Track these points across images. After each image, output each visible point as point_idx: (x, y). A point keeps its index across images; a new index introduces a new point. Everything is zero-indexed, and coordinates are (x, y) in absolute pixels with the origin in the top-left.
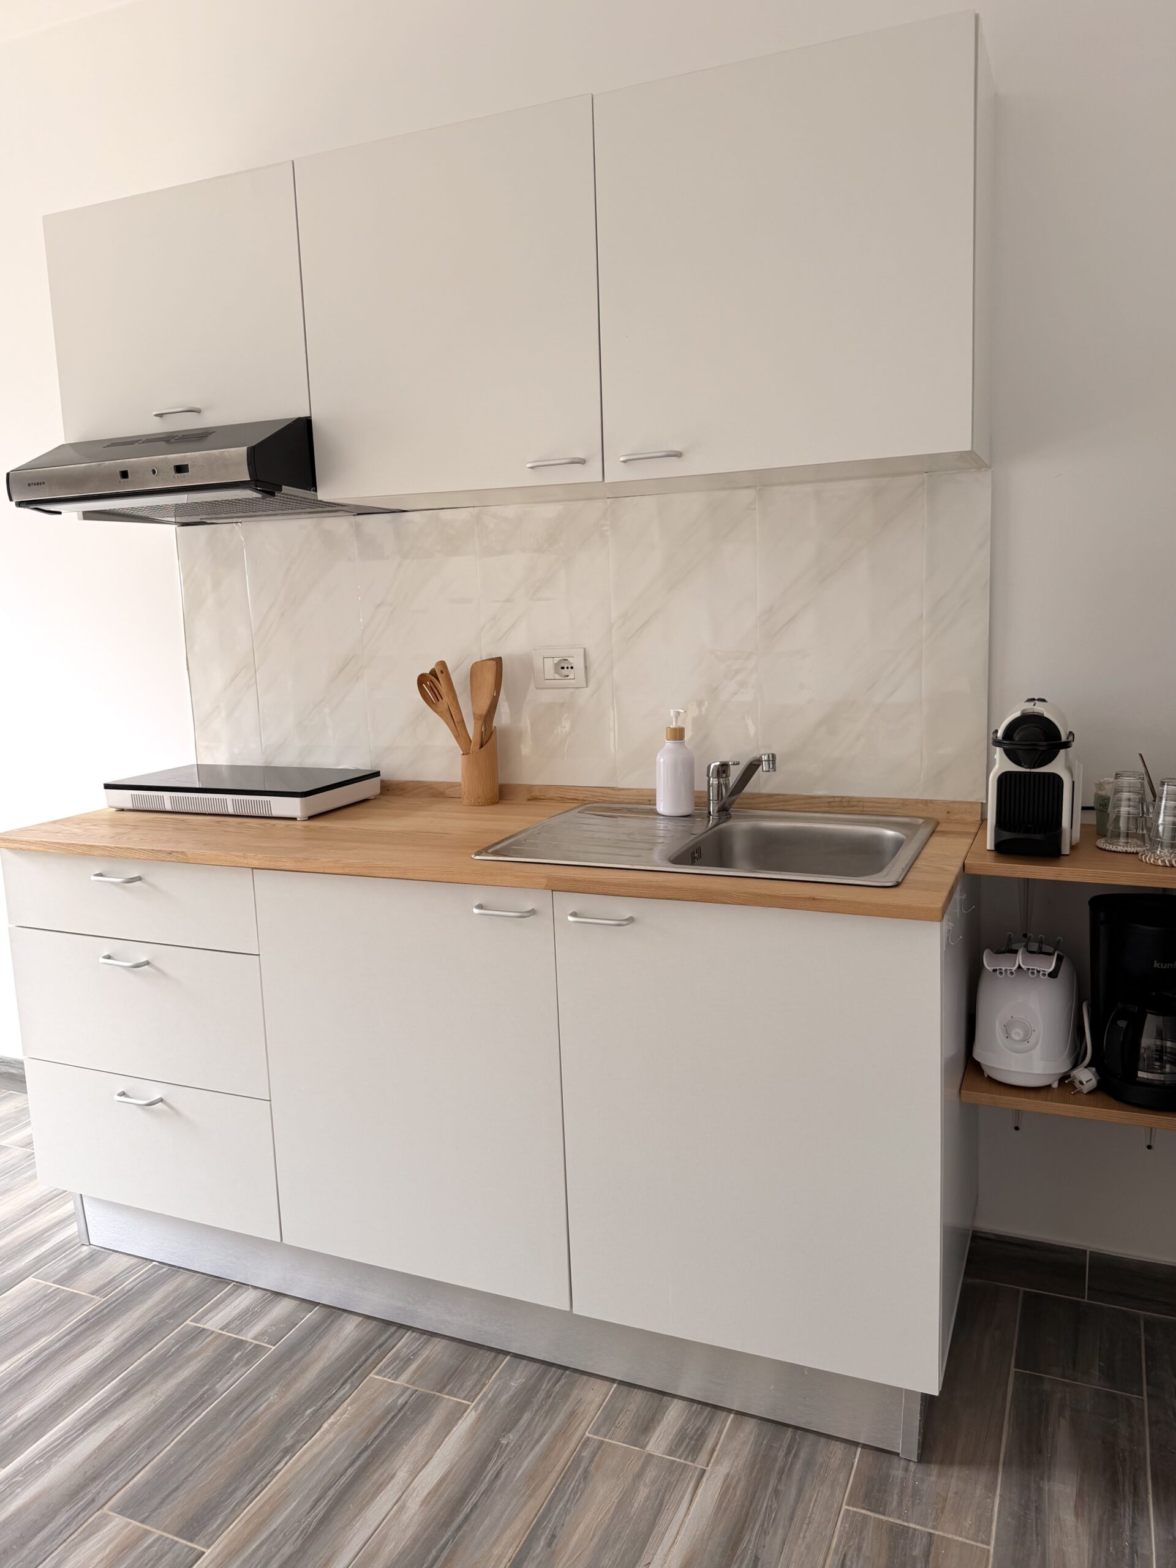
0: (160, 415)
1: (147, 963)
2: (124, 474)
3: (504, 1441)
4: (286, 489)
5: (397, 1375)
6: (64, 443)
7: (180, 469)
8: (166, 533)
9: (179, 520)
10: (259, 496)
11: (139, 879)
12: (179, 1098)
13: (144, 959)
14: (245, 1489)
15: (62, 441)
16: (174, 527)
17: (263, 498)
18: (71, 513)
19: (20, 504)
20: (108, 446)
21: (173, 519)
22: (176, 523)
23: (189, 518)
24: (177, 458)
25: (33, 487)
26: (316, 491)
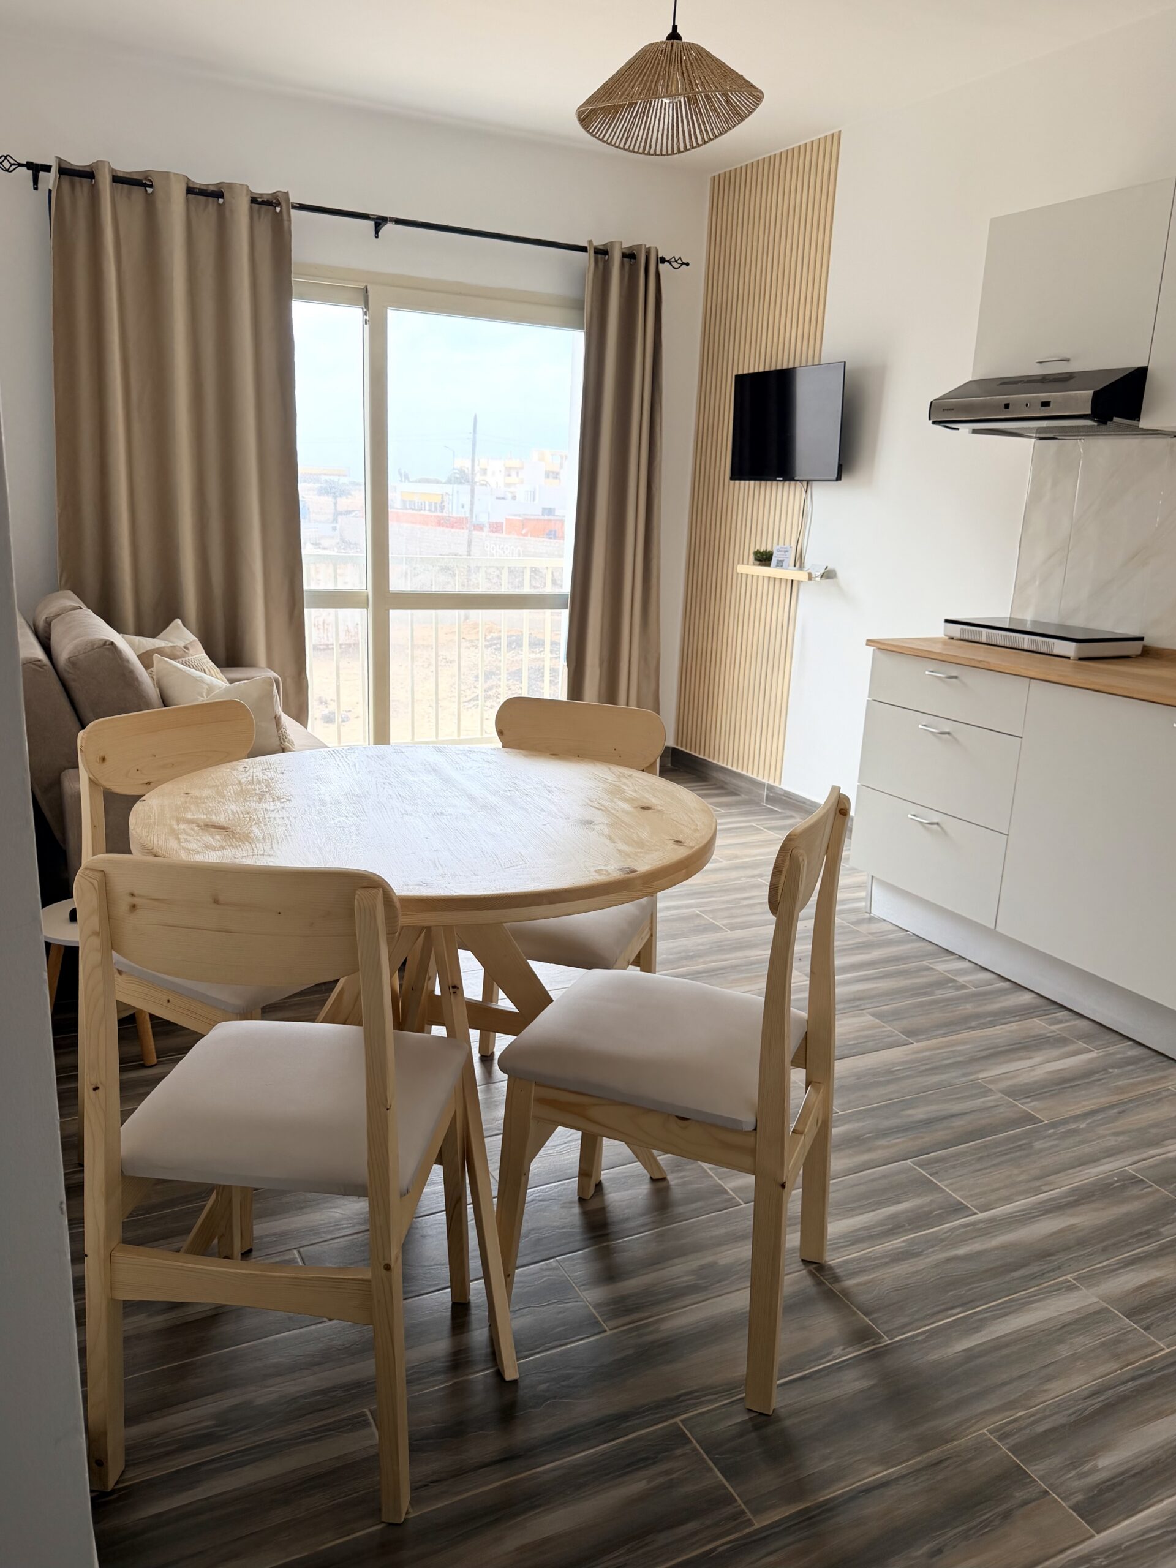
0: (1041, 362)
1: (949, 733)
2: (1007, 406)
3: (1111, 1070)
4: (1115, 419)
5: (1051, 1024)
6: (971, 379)
7: (1046, 404)
8: (1028, 444)
9: (1038, 435)
10: (1096, 424)
11: (956, 677)
12: (949, 824)
13: (947, 730)
14: (942, 1032)
15: (970, 379)
16: (1033, 440)
17: (1098, 425)
18: (965, 429)
19: (934, 423)
20: (1000, 384)
21: (1034, 435)
22: (1035, 437)
23: (1044, 436)
24: (1044, 396)
25: (946, 412)
26: (1139, 421)
